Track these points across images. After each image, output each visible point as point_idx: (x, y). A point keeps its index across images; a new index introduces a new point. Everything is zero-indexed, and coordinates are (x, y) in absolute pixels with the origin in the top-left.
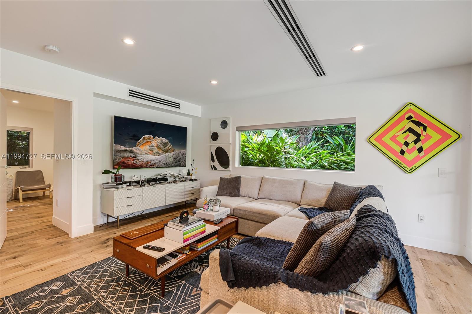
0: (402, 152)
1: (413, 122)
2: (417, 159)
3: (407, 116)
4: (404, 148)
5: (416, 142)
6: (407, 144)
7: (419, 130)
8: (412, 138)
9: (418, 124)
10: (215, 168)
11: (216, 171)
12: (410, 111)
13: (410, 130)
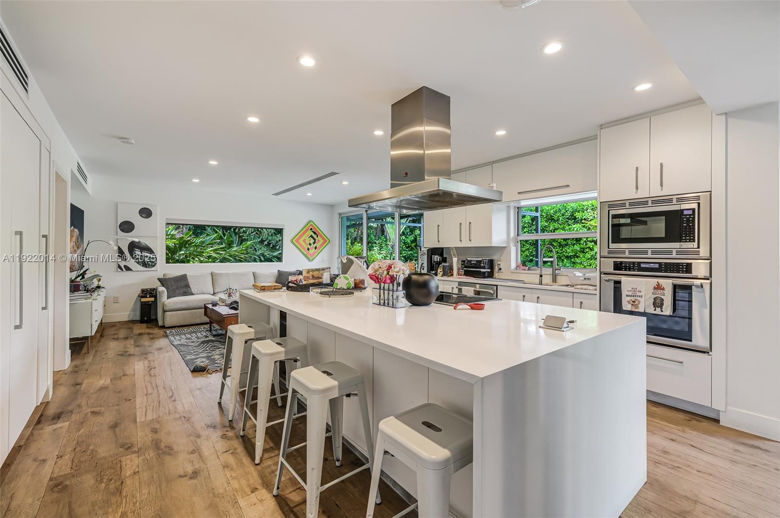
0: (308, 249)
1: (313, 231)
2: (315, 253)
3: (310, 228)
4: (309, 247)
5: (314, 243)
6: (310, 244)
7: (315, 236)
8: (313, 241)
9: (315, 233)
10: (128, 269)
11: (129, 273)
12: (311, 225)
13: (311, 236)
